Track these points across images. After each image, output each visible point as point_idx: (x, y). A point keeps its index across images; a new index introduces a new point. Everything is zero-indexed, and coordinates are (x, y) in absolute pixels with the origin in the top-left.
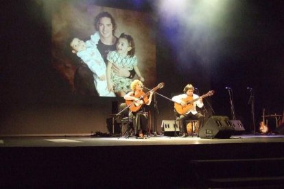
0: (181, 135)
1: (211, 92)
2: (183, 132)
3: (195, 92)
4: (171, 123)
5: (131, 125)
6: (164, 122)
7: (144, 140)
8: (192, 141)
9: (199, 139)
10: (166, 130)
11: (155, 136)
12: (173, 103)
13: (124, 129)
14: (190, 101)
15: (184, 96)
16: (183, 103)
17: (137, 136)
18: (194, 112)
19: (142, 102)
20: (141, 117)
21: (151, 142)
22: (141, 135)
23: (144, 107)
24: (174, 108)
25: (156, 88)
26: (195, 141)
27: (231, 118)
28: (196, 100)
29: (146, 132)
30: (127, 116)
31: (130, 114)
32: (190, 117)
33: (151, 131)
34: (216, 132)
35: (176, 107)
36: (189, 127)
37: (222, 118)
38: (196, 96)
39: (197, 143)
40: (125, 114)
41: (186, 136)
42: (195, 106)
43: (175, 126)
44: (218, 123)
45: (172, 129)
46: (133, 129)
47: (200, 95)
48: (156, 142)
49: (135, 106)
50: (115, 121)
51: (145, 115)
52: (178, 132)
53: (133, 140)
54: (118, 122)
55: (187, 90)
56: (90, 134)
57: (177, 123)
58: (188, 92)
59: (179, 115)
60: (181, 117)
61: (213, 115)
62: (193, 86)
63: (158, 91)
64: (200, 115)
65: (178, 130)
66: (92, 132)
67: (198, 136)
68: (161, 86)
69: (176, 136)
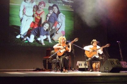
0: (89, 71)
1: (108, 45)
2: (91, 68)
3: (98, 45)
4: (83, 63)
5: (58, 64)
6: (78, 62)
7: (66, 73)
8: (96, 74)
9: (100, 73)
10: (80, 67)
11: (73, 71)
12: (84, 51)
13: (54, 66)
14: (95, 50)
15: (91, 46)
16: (91, 50)
17: (62, 71)
18: (97, 57)
19: (64, 50)
20: (64, 59)
21: (70, 74)
22: (64, 70)
23: (66, 53)
24: (85, 54)
25: (73, 41)
26: (98, 74)
27: (120, 60)
28: (99, 49)
29: (68, 68)
30: (56, 58)
31: (57, 57)
32: (95, 60)
33: (71, 68)
34: (110, 69)
35: (86, 53)
36: (94, 65)
37: (115, 60)
38: (98, 47)
39: (99, 75)
40: (55, 57)
41: (92, 71)
42: (98, 53)
43: (85, 65)
44: (112, 63)
45: (83, 67)
46: (59, 67)
47: (101, 46)
48: (73, 74)
49: (60, 52)
50: (48, 62)
51: (66, 58)
52: (87, 69)
53: (59, 73)
54: (50, 62)
55: (93, 42)
56: (33, 70)
57: (87, 63)
58: (93, 44)
59: (88, 58)
60: (89, 59)
61: (109, 58)
62: (97, 40)
63: (74, 43)
64: (101, 58)
65: (87, 67)
66: (34, 68)
67: (100, 71)
68: (76, 40)
69: (86, 71)
